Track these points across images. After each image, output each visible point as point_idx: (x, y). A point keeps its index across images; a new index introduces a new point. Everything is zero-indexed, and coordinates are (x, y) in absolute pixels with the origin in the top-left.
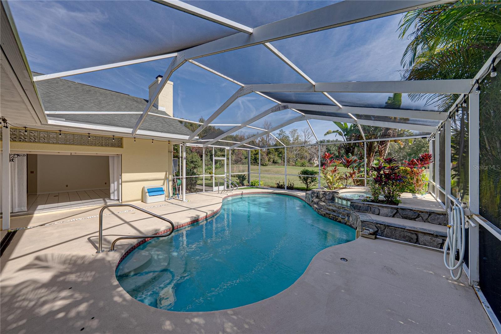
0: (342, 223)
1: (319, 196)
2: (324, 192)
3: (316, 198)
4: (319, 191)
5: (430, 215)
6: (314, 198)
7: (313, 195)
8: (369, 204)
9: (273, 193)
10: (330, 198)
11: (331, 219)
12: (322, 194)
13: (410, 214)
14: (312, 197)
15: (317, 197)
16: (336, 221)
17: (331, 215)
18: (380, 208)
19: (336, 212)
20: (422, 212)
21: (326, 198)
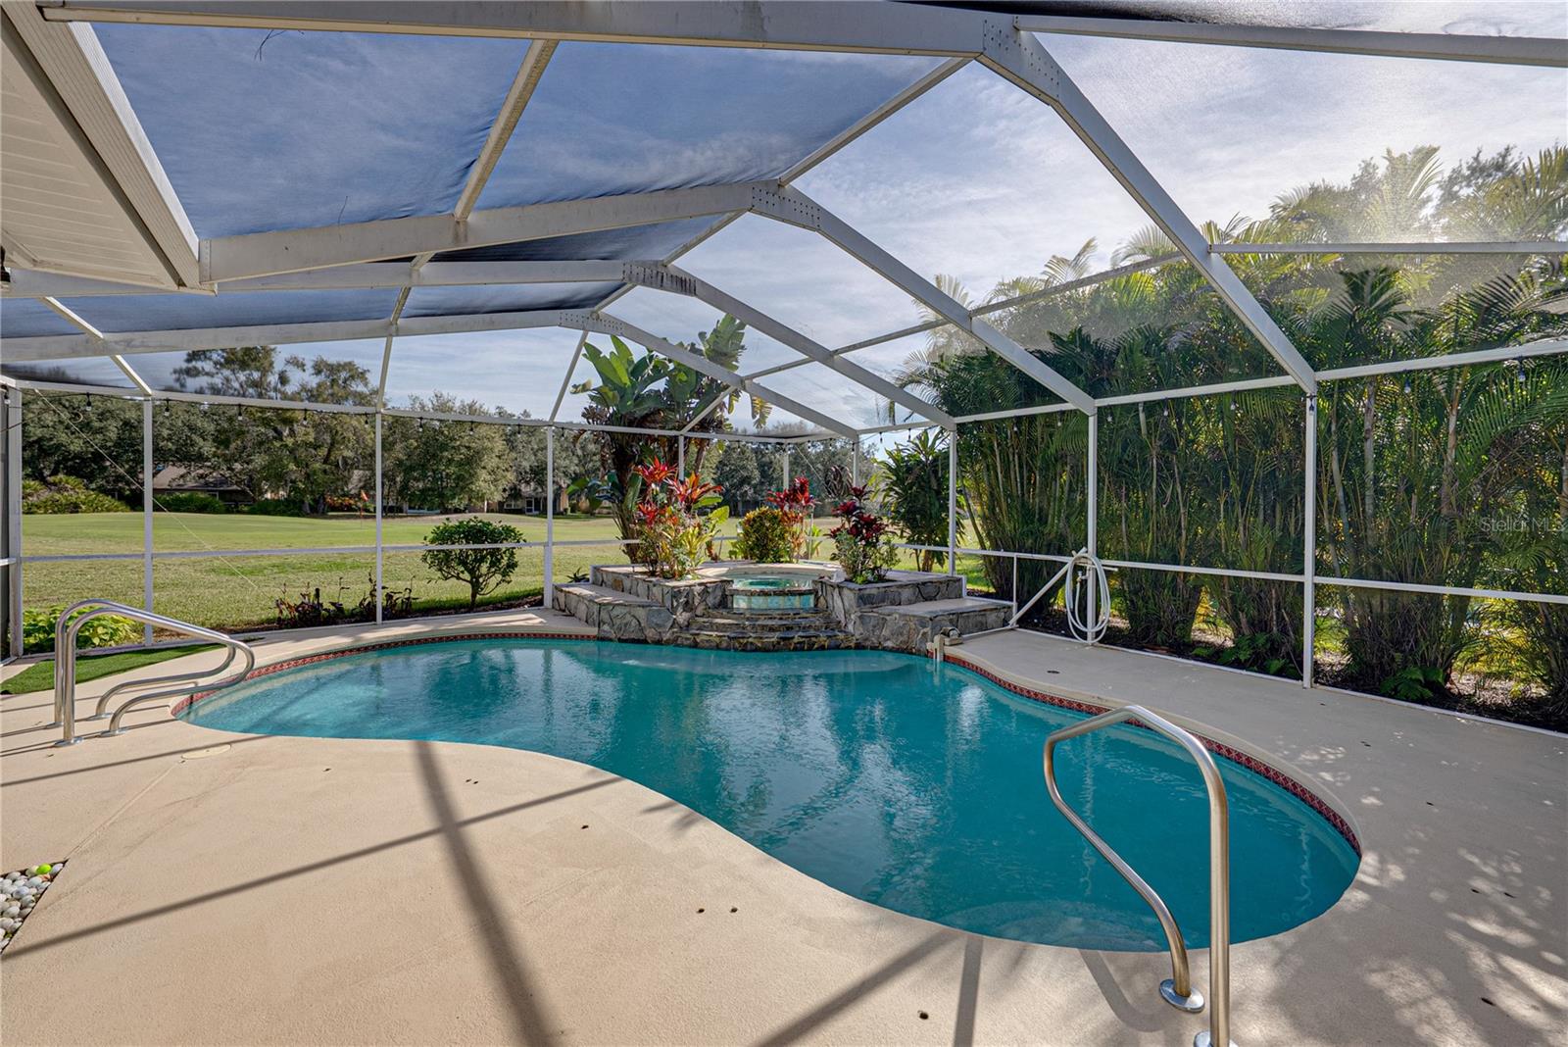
0: (830, 648)
1: (691, 602)
2: (703, 587)
3: (684, 611)
4: (690, 586)
5: (948, 585)
6: (680, 610)
7: (675, 604)
8: (885, 587)
9: (359, 650)
10: (717, 600)
11: (795, 649)
12: (699, 594)
13: (930, 590)
14: (673, 611)
15: (688, 606)
16: (810, 649)
17: (795, 640)
18: (900, 590)
19: (797, 629)
20: (941, 583)
21: (707, 604)
